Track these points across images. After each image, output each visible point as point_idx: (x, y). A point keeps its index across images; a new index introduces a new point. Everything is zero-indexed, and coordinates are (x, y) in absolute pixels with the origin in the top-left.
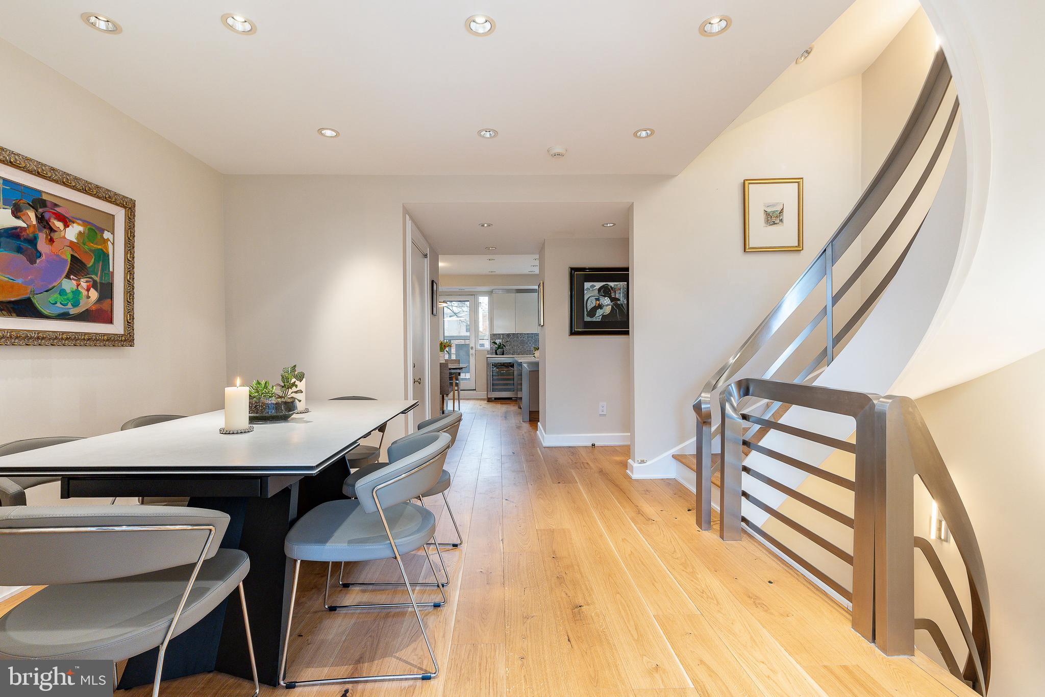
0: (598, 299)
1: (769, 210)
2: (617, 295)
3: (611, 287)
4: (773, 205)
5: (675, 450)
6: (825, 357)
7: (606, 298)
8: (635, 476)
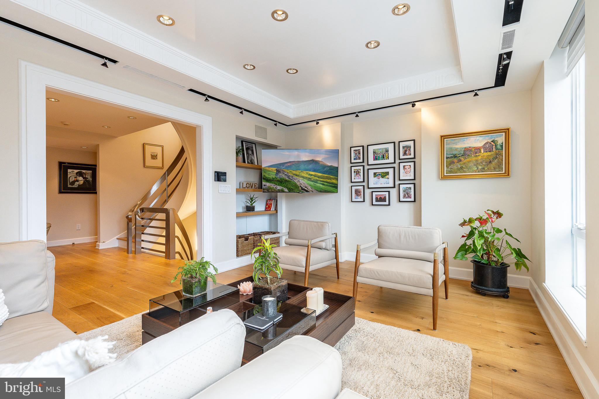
0: (75, 177)
1: (152, 154)
2: (86, 176)
3: (83, 172)
4: (154, 153)
5: (118, 237)
6: (166, 202)
7: (80, 177)
8: (100, 248)
